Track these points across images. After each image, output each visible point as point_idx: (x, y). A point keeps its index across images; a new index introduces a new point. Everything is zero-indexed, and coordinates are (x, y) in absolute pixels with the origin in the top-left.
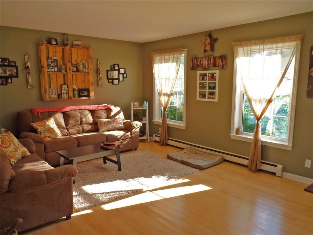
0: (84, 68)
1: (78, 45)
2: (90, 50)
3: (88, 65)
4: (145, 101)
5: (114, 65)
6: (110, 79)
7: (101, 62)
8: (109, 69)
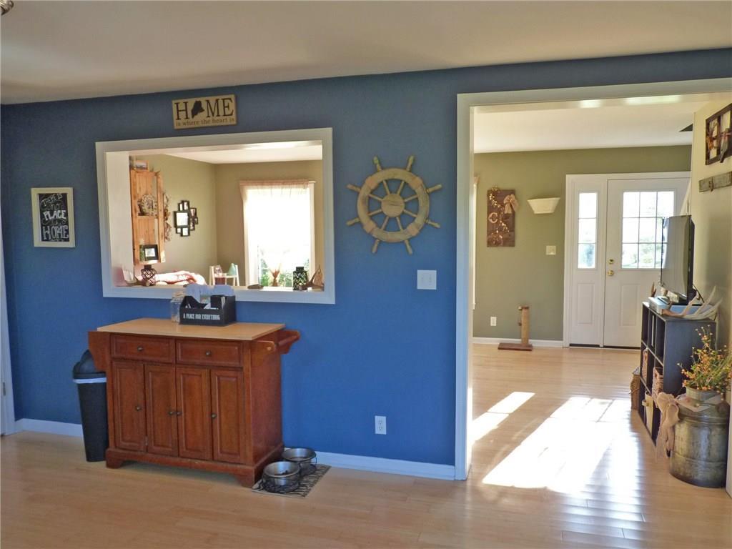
0: (149, 208)
1: (141, 168)
2: (160, 176)
3: (157, 202)
4: (233, 264)
5: (183, 202)
6: (180, 227)
7: (168, 197)
8: (176, 209)
